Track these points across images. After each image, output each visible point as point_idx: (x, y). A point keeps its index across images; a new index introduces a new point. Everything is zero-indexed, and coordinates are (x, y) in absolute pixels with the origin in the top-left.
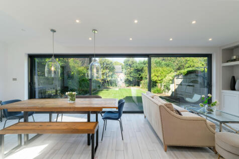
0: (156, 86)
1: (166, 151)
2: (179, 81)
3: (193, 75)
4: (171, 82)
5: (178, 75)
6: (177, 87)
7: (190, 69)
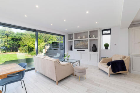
0: (33, 50)
1: (57, 85)
2: (48, 47)
3: (55, 44)
4: (43, 48)
5: (47, 44)
6: (47, 50)
7: (54, 41)
